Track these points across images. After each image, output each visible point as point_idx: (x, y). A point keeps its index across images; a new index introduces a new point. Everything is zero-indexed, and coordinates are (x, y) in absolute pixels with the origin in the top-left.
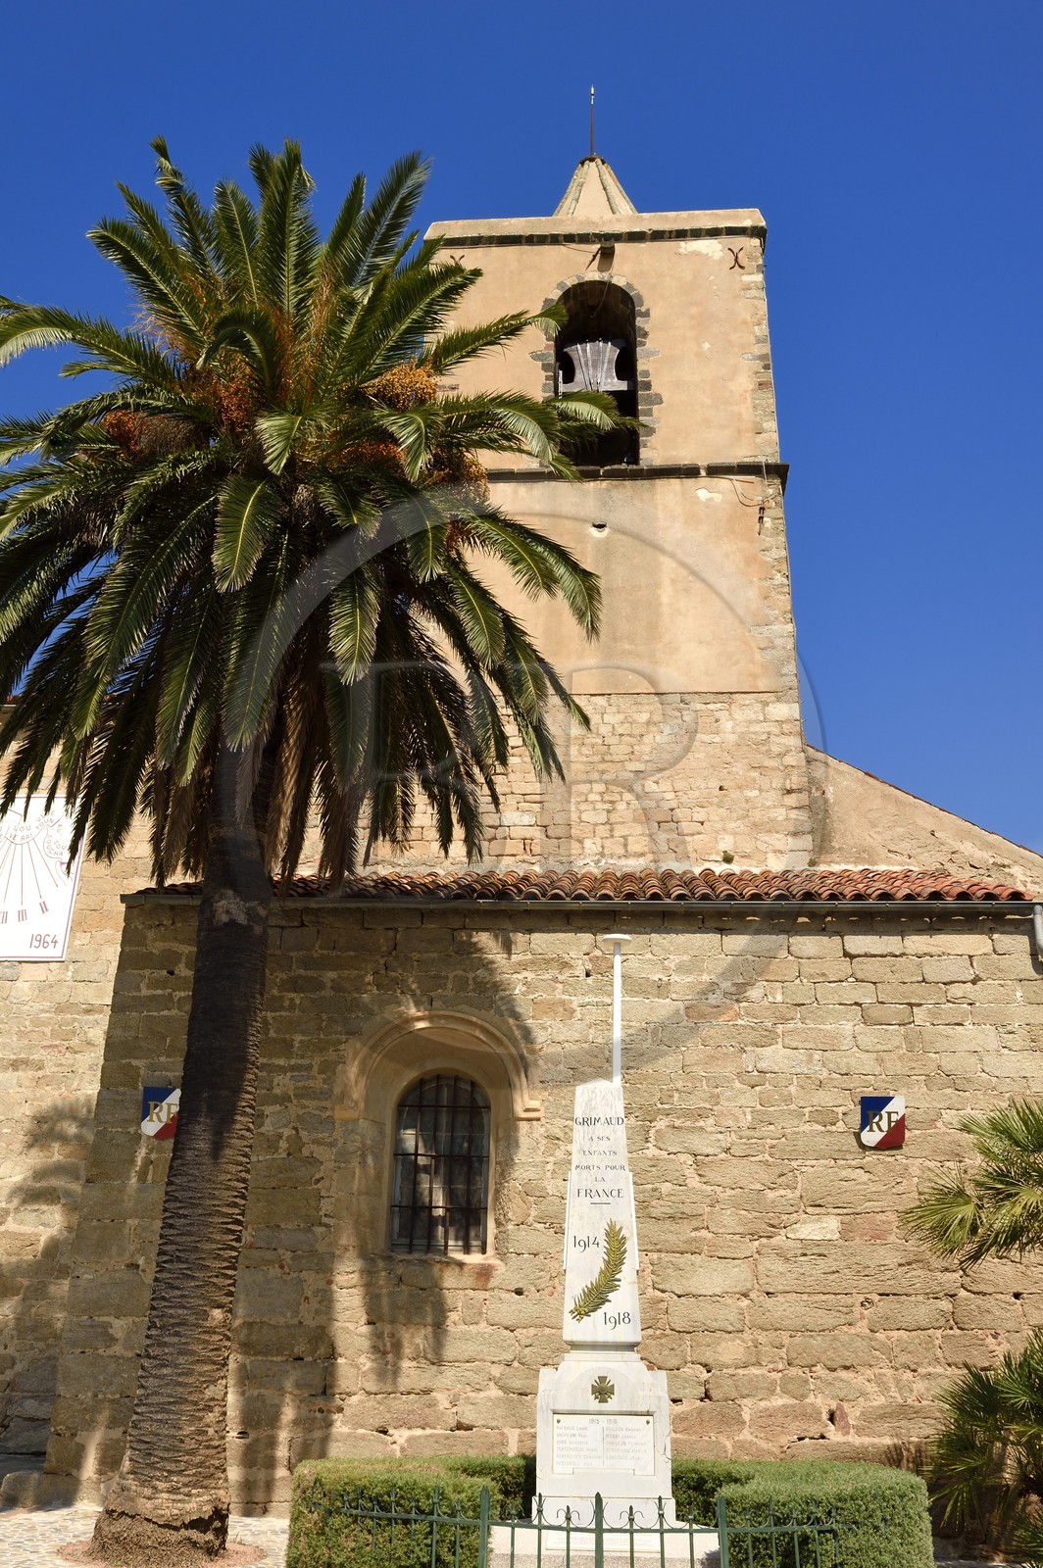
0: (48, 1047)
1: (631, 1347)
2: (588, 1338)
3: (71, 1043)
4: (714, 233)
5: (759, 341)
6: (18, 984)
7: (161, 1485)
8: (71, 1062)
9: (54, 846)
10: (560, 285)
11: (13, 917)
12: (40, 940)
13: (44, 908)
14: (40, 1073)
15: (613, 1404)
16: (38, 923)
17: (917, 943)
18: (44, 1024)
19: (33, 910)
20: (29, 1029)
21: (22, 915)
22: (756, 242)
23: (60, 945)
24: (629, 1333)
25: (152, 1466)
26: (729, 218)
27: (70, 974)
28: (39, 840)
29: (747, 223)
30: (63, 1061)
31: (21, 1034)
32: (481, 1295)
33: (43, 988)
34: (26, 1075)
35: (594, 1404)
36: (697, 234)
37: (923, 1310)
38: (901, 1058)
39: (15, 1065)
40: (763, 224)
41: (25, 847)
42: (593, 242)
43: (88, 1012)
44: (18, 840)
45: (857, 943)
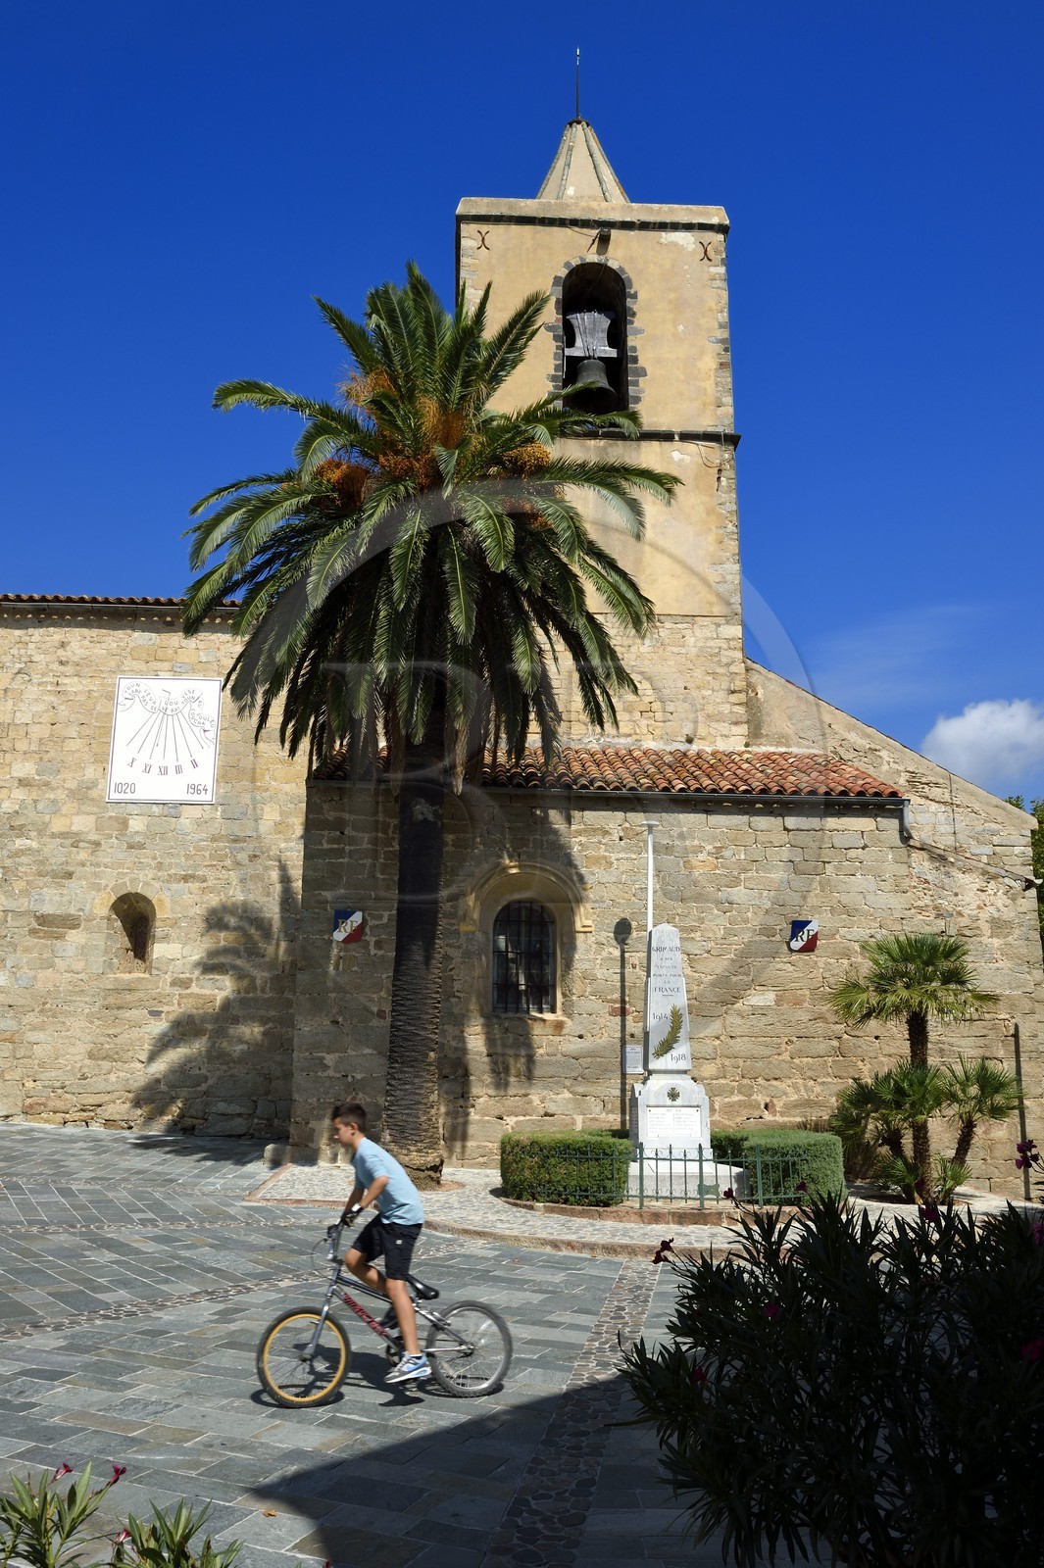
0: (209, 866)
1: (685, 1072)
2: (663, 1068)
3: (226, 864)
4: (688, 227)
5: (721, 326)
6: (182, 820)
7: (412, 1148)
8: (227, 877)
9: (197, 717)
10: (567, 264)
11: (171, 770)
12: (194, 788)
13: (195, 764)
14: (205, 885)
15: (678, 1102)
16: (192, 776)
17: (832, 822)
18: (203, 849)
19: (187, 766)
20: (194, 852)
21: (179, 770)
22: (721, 237)
23: (209, 792)
24: (683, 1065)
25: (405, 1138)
26: (701, 214)
27: (219, 813)
28: (186, 712)
29: (715, 221)
30: (221, 876)
31: (188, 857)
32: (558, 1038)
33: (200, 823)
34: (195, 886)
35: (669, 1102)
36: (675, 227)
37: (822, 1046)
38: (816, 896)
39: (186, 879)
40: (727, 222)
41: (175, 717)
42: (592, 228)
43: (235, 841)
44: (168, 712)
45: (791, 822)
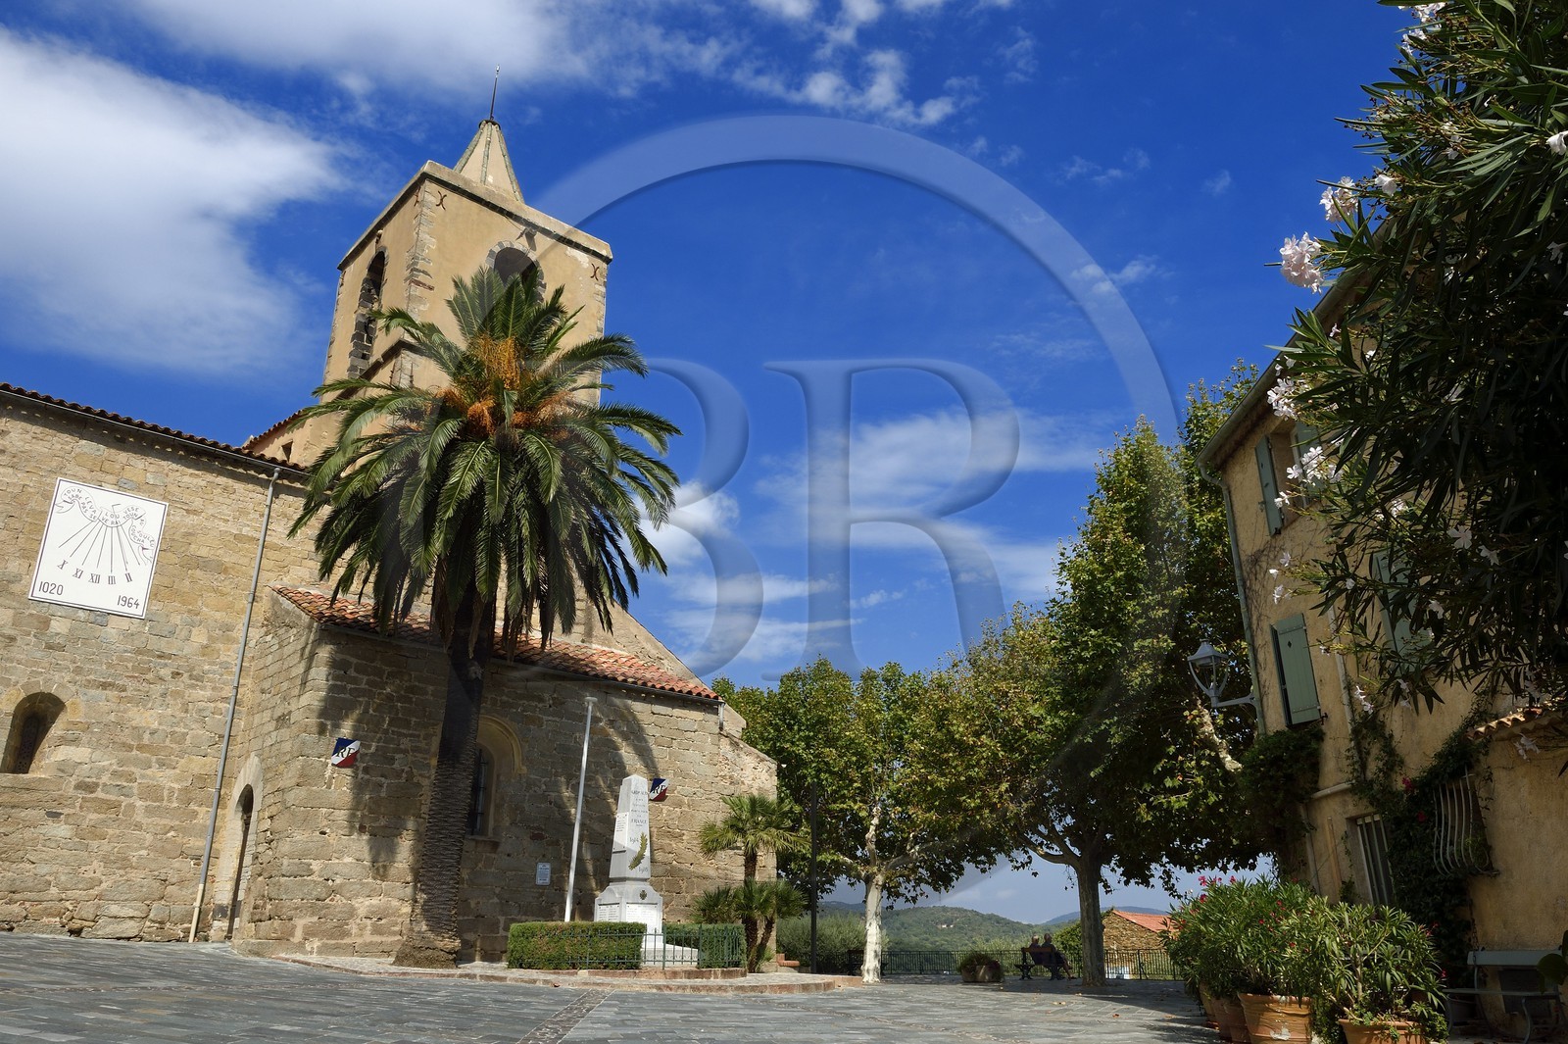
0: (131, 677)
2: (634, 877)
3: (147, 677)
4: (586, 250)
6: (108, 629)
8: (147, 689)
9: (137, 535)
10: (500, 244)
11: (104, 579)
12: (126, 601)
13: (129, 578)
14: (123, 694)
15: (645, 901)
16: (123, 588)
18: (127, 660)
19: (121, 579)
20: (115, 662)
21: (112, 580)
22: (605, 265)
23: (141, 607)
24: (646, 875)
26: (595, 244)
27: (147, 628)
28: (126, 527)
29: (604, 253)
30: (141, 688)
31: (110, 665)
32: (493, 855)
33: (128, 635)
34: (112, 694)
35: (640, 901)
36: (577, 246)
38: (666, 762)
39: (104, 686)
40: (611, 257)
41: (115, 529)
42: (521, 223)
43: (159, 657)
44: (109, 523)
45: (658, 708)
